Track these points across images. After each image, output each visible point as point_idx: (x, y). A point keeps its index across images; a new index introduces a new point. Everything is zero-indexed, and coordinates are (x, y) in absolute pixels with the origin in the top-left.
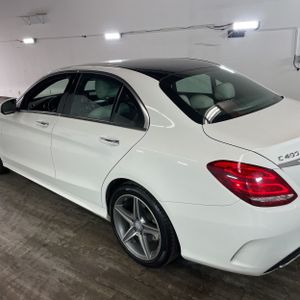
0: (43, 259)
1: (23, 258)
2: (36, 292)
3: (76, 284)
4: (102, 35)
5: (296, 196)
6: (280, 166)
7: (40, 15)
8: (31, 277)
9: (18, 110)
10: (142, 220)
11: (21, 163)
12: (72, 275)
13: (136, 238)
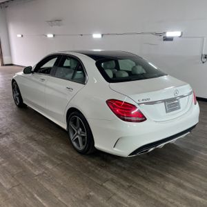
0: (33, 146)
1: (24, 144)
2: (26, 157)
3: (45, 157)
4: (91, 35)
5: (146, 119)
6: (139, 104)
7: (58, 21)
8: (25, 152)
9: (33, 72)
10: (80, 129)
11: (30, 100)
12: (44, 153)
13: (77, 138)
